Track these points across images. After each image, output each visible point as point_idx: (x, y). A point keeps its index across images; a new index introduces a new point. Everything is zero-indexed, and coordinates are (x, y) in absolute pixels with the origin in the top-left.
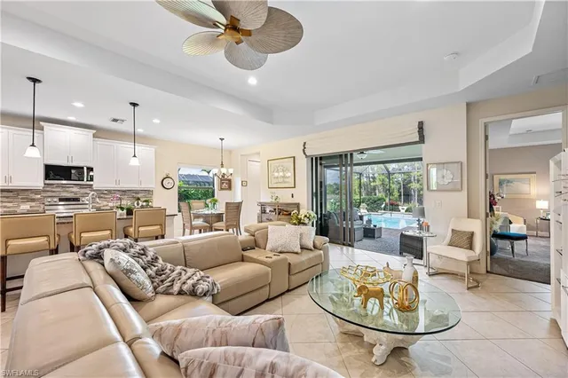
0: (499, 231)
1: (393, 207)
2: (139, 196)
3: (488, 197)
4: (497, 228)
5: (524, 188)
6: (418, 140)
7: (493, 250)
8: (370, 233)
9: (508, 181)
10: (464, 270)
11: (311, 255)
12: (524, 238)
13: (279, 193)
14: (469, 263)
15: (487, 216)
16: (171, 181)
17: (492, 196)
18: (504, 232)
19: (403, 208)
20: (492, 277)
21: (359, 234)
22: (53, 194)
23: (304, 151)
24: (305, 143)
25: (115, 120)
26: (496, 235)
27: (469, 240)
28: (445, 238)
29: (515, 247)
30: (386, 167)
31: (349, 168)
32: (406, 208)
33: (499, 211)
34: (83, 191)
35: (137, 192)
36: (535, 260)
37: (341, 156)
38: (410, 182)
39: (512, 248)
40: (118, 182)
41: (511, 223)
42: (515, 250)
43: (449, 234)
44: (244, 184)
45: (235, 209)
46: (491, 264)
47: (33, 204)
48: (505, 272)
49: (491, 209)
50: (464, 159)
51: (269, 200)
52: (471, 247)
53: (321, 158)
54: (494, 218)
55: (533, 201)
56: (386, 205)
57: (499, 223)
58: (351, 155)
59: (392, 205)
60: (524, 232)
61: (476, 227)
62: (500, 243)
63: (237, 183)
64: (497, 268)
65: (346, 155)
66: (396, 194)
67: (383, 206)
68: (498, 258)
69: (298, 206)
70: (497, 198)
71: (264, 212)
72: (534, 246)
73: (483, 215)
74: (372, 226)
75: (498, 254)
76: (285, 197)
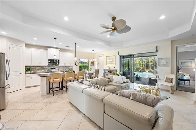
0: (180, 78)
1: (143, 71)
2: (70, 67)
3: (177, 68)
4: (180, 77)
5: (190, 64)
6: (155, 51)
7: (178, 84)
8: (138, 79)
9: (184, 62)
10: (170, 89)
11: (126, 84)
12: (189, 80)
13: (110, 66)
14: (171, 87)
15: (177, 73)
16: (77, 63)
17: (178, 67)
18: (182, 78)
19: (147, 71)
20: (178, 91)
21: (135, 79)
22: (49, 67)
23: (118, 54)
24: (119, 52)
25: (67, 47)
26: (179, 79)
27: (171, 81)
28: (164, 80)
29: (186, 83)
30: (142, 58)
31: (133, 58)
32: (148, 71)
33: (180, 72)
34: (56, 66)
35: (69, 66)
36: (192, 87)
37: (130, 56)
38: (149, 62)
39: (185, 83)
40: (65, 64)
41: (185, 76)
42: (186, 84)
43: (165, 79)
44: (98, 64)
45: (97, 71)
46: (178, 88)
47: (45, 70)
48: (182, 90)
49: (178, 71)
50: (170, 57)
51: (107, 69)
52: (172, 82)
53: (123, 56)
54: (179, 74)
55: (193, 69)
56: (141, 70)
57: (181, 76)
58: (134, 55)
59: (143, 70)
60: (189, 79)
61: (173, 76)
62: (181, 82)
63: (96, 63)
64: (180, 89)
65: (132, 55)
66: (144, 66)
67: (140, 70)
68: (180, 86)
69: (116, 70)
70: (180, 68)
71: (105, 72)
72: (192, 83)
73: (176, 73)
74: (138, 77)
75: (180, 85)
76: (112, 68)
